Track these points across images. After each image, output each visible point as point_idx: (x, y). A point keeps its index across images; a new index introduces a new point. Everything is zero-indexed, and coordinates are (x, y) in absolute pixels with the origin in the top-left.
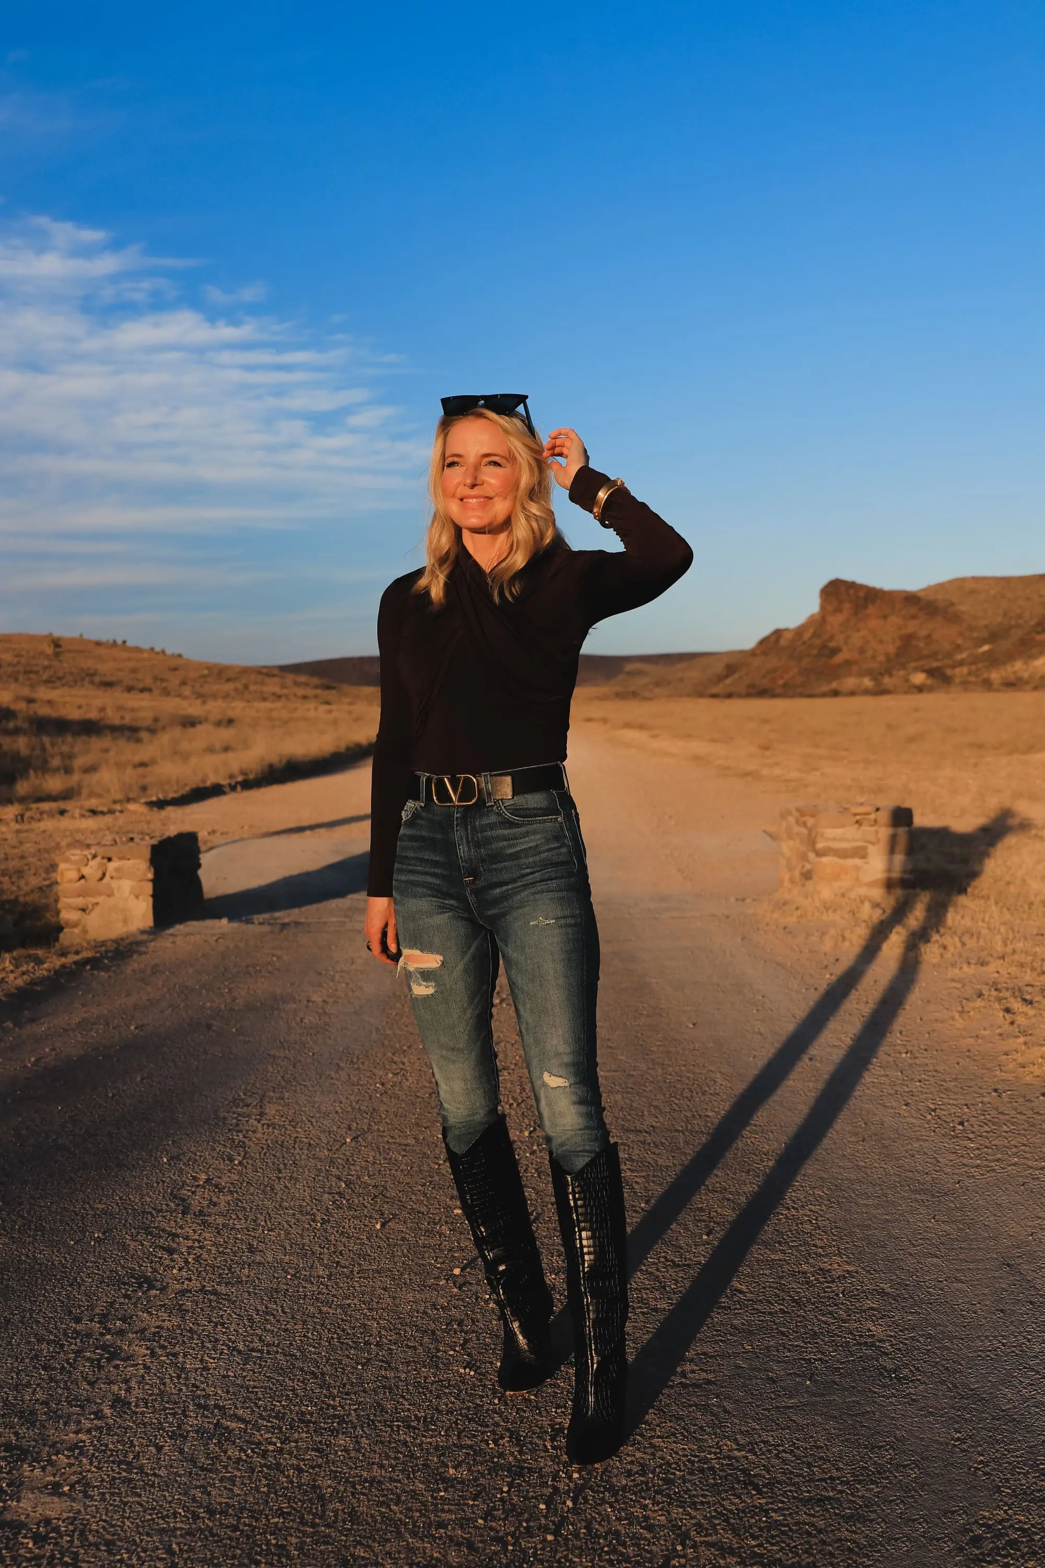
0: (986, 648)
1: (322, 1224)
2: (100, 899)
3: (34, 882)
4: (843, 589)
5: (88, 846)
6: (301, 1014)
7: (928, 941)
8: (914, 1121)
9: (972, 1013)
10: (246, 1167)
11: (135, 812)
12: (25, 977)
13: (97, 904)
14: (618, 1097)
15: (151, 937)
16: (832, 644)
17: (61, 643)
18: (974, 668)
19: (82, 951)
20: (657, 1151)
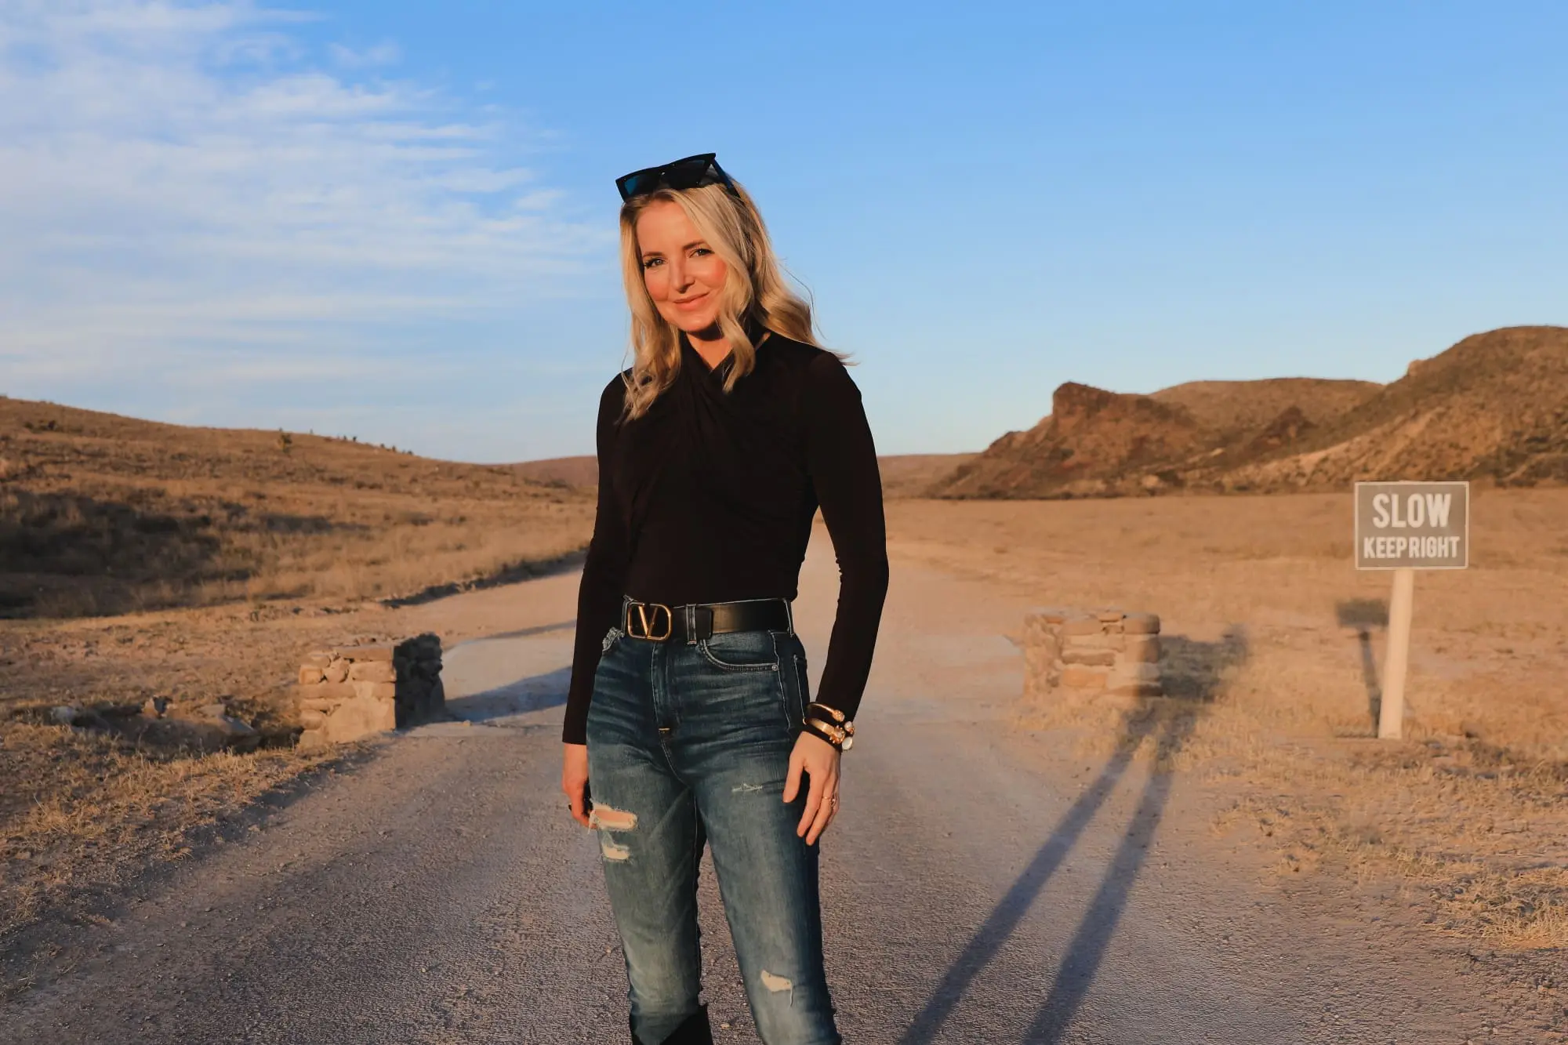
0: (1218, 451)
1: (588, 1038)
2: (342, 701)
3: (271, 682)
4: (1075, 392)
5: (330, 647)
6: (551, 821)
7: (1179, 750)
8: (1179, 935)
9: (1228, 824)
10: (506, 979)
11: (370, 611)
12: (269, 780)
13: (339, 705)
14: (878, 908)
15: (394, 739)
16: (1065, 447)
17: (292, 438)
18: (1205, 471)
19: (325, 753)
20: (922, 965)
